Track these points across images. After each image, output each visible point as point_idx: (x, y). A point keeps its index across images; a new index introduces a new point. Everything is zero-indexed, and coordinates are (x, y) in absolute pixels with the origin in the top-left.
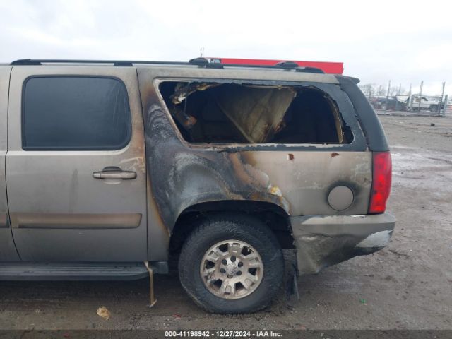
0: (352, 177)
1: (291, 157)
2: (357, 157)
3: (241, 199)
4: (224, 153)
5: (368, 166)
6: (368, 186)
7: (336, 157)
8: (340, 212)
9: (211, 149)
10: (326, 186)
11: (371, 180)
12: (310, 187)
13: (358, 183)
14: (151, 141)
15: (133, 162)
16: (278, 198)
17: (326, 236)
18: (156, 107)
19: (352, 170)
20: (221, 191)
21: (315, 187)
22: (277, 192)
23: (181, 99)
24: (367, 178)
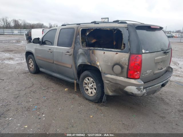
0: (121, 62)
1: (104, 53)
2: (124, 55)
3: (90, 64)
4: (89, 50)
5: (127, 59)
6: (126, 67)
7: (117, 54)
8: (117, 75)
9: (86, 49)
10: (113, 64)
11: (128, 64)
12: (108, 64)
13: (123, 65)
14: (75, 45)
15: (71, 51)
16: (98, 66)
17: (112, 82)
18: (79, 36)
19: (121, 60)
20: (86, 61)
21: (109, 64)
22: (98, 64)
23: (88, 34)
24: (126, 64)
